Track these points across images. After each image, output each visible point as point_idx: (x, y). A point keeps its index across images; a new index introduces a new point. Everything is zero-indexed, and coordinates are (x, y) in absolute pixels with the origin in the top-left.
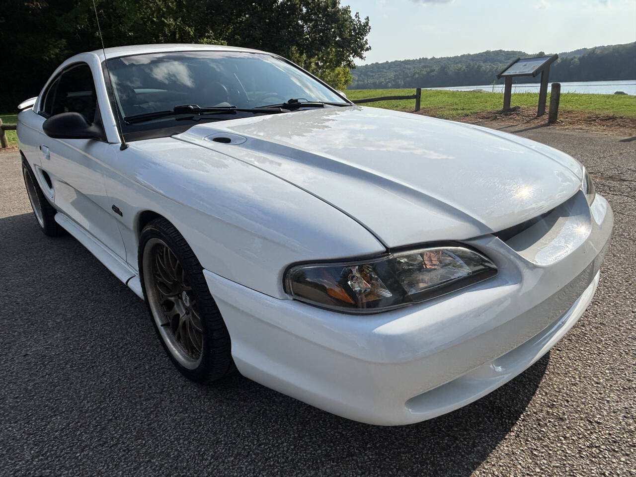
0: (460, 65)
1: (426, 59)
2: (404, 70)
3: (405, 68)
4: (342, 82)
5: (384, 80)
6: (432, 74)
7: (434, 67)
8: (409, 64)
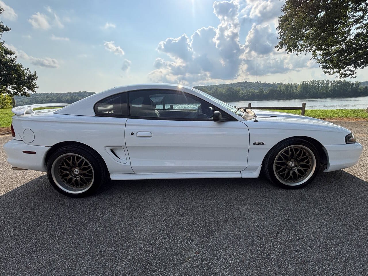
0: (67, 97)
1: (48, 93)
2: (35, 98)
3: (36, 97)
4: (9, 104)
5: (22, 103)
6: (53, 101)
7: (53, 97)
8: (38, 95)
